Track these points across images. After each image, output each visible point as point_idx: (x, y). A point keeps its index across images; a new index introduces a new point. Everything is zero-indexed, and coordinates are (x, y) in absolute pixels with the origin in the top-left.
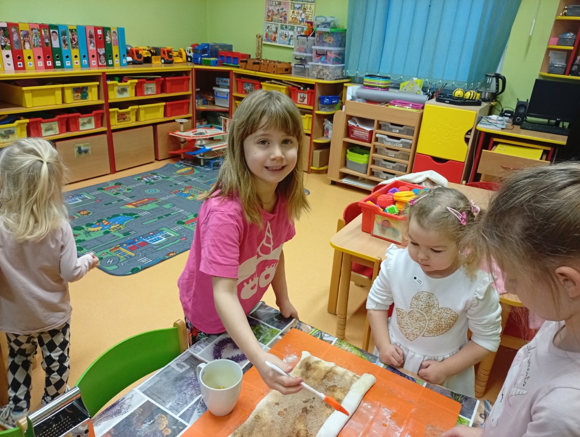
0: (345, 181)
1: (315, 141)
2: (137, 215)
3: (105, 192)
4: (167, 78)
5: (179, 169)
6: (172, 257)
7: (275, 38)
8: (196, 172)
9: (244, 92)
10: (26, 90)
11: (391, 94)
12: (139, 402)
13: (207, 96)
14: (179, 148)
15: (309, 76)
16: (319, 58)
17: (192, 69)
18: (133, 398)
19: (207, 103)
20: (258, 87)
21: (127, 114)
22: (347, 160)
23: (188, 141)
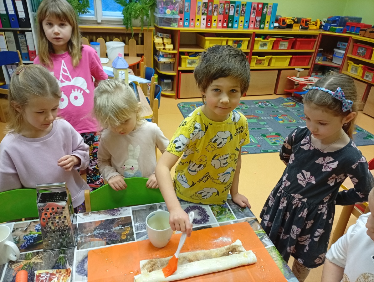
4: (298, 39)
6: (244, 154)
8: (297, 106)
10: (207, 39)
12: (126, 215)
13: (328, 55)
14: (292, 88)
17: (320, 34)
18: (125, 211)
19: (326, 60)
20: (370, 51)
21: (263, 60)
23: (300, 84)
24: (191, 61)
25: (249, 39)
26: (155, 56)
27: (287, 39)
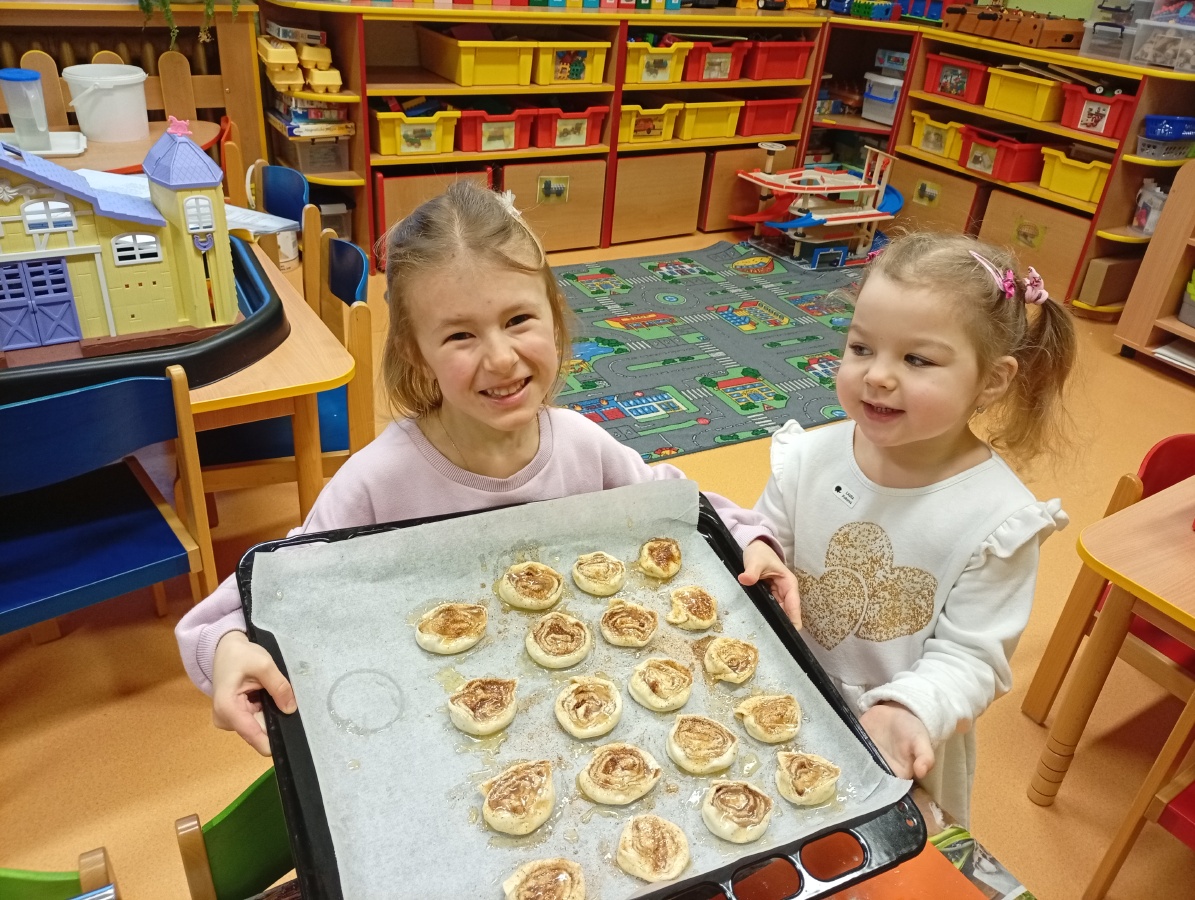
0: (1164, 353)
1: (1101, 234)
2: (623, 347)
3: (577, 284)
4: (761, 44)
5: (742, 257)
6: (666, 458)
8: (779, 269)
9: (939, 89)
10: (465, 48)
13: (845, 94)
14: (754, 210)
15: (1128, 58)
17: (824, 24)
19: (842, 110)
20: (979, 78)
21: (656, 119)
22: (1186, 299)
23: (777, 196)
24: (415, 132)
25: (608, 44)
26: (271, 116)
27: (728, 44)
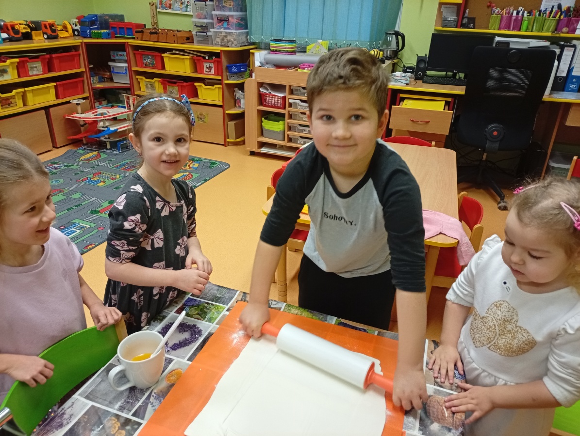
0: (264, 150)
1: (227, 112)
4: (54, 55)
5: (82, 155)
6: (91, 249)
7: (170, 5)
8: (103, 156)
9: (144, 65)
11: (299, 57)
12: (82, 409)
13: (102, 73)
14: (79, 132)
15: (213, 44)
16: (220, 24)
17: (81, 43)
18: (74, 406)
19: (103, 80)
20: (160, 58)
22: (263, 129)
23: (88, 123)
27: (36, 57)
